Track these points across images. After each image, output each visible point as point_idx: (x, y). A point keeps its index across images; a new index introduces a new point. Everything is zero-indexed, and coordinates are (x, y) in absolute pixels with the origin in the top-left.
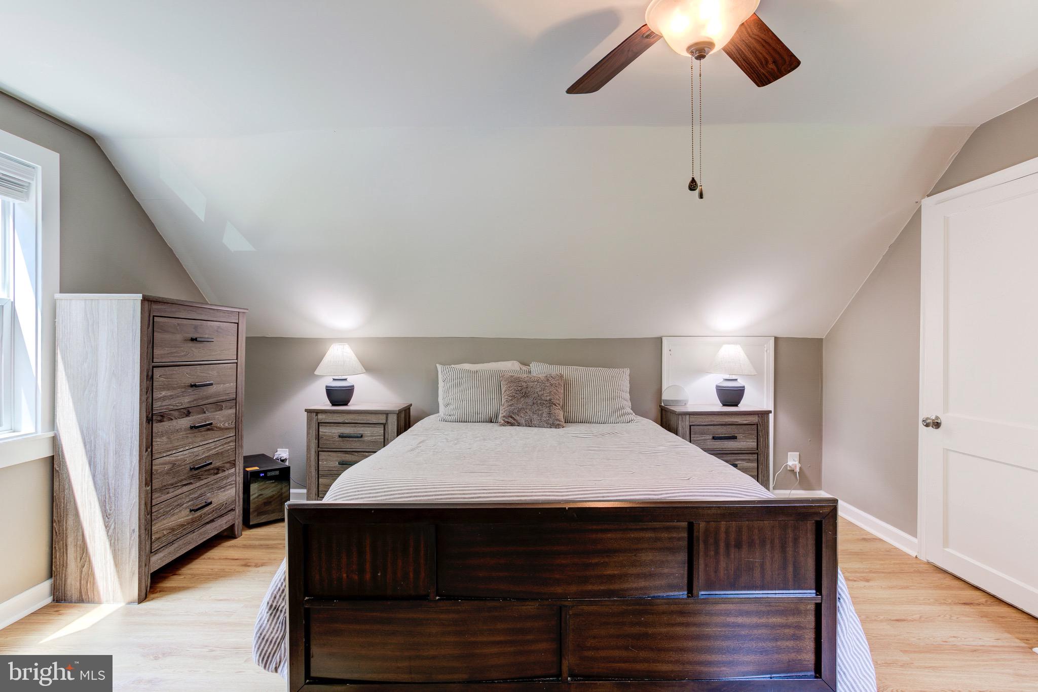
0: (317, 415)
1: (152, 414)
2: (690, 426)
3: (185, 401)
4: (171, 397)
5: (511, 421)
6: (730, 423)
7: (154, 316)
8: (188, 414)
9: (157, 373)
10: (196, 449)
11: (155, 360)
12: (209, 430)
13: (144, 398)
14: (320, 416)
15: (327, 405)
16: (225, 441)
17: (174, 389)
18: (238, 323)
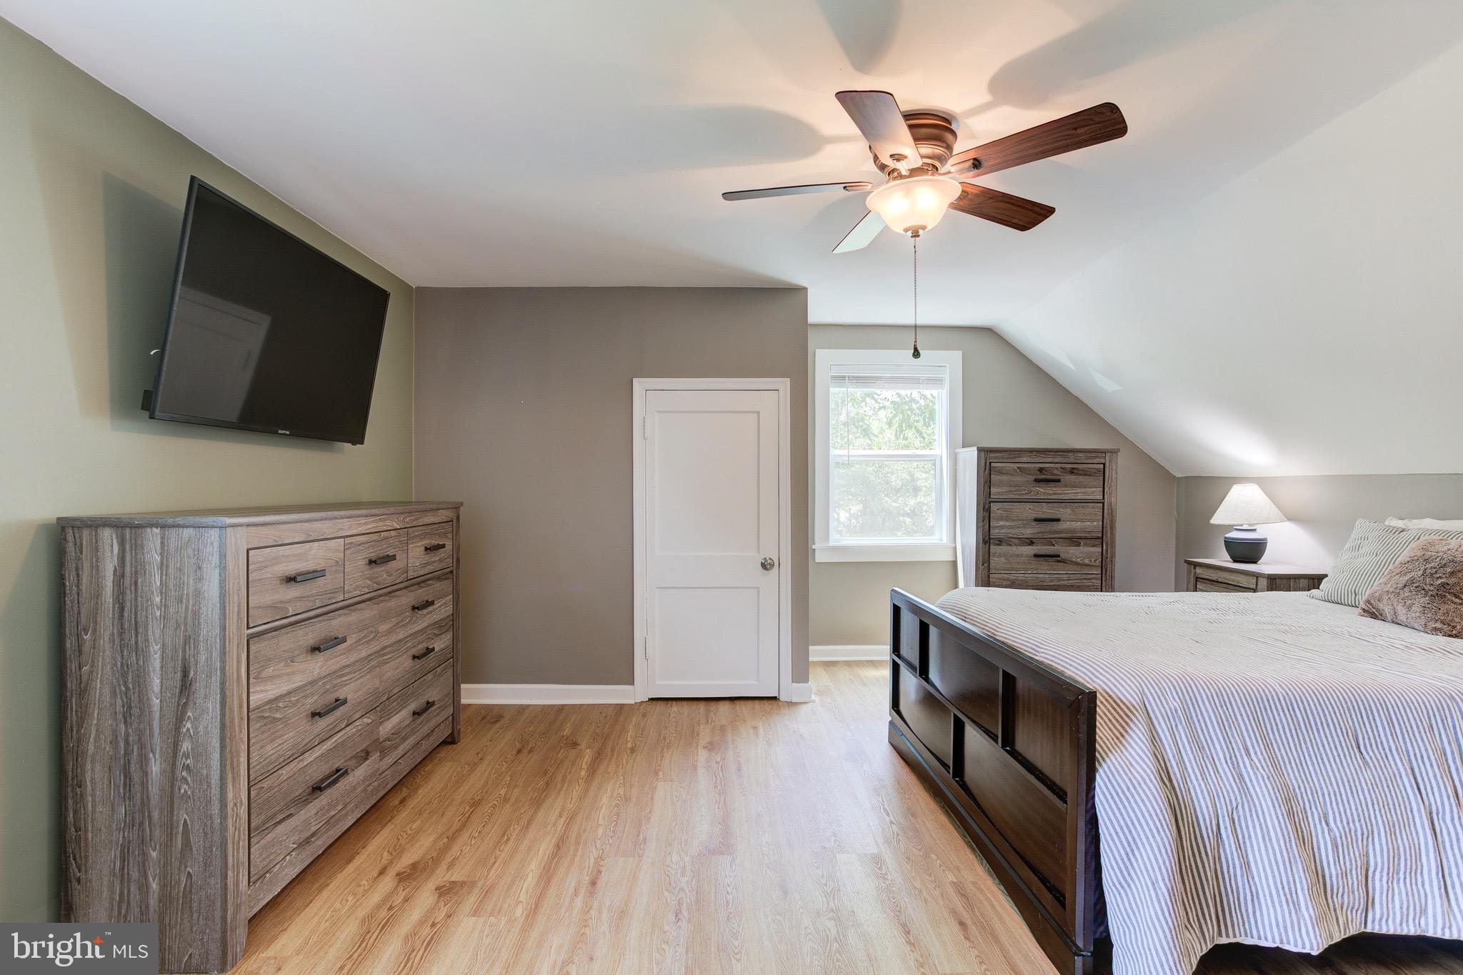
0: (1195, 568)
1: (990, 539)
3: (1028, 532)
4: (1011, 527)
5: (1372, 613)
7: (990, 463)
8: (1032, 543)
9: (994, 507)
10: (1040, 576)
11: (992, 497)
12: (1059, 561)
13: (981, 524)
14: (1199, 570)
15: (1226, 562)
16: (1085, 576)
17: (1014, 520)
18: (1104, 464)
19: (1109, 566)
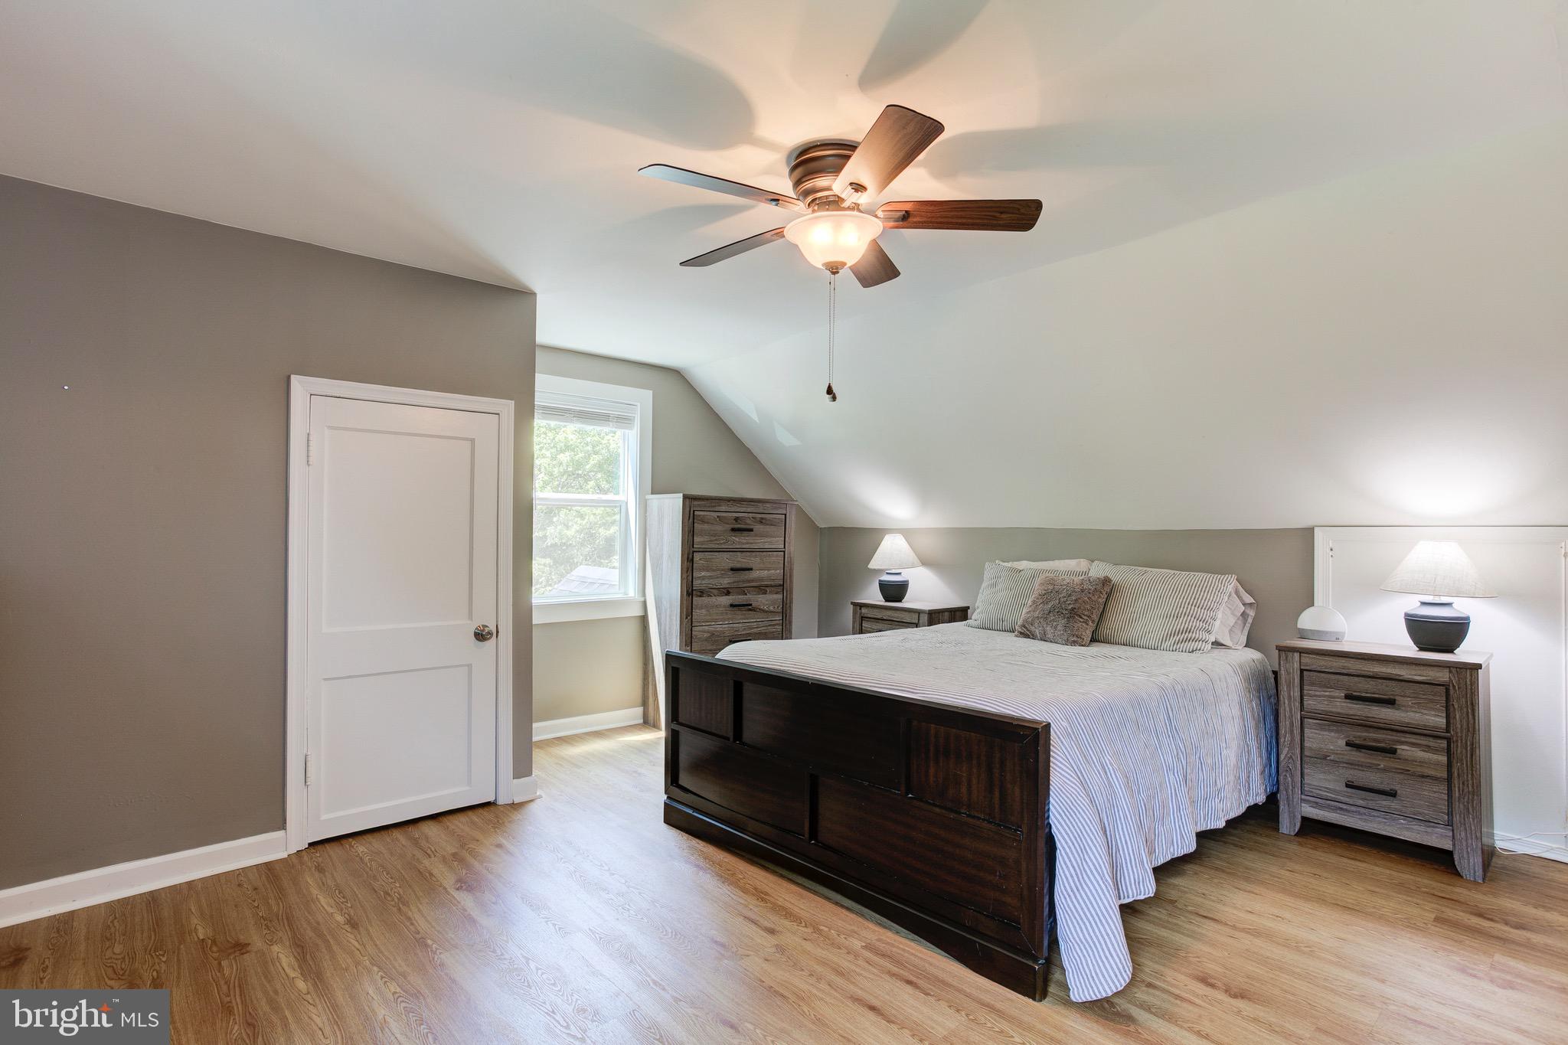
0: (860, 609)
1: (692, 590)
2: (1302, 671)
3: (725, 582)
4: (711, 577)
5: (1026, 634)
6: (1385, 675)
7: (694, 511)
8: (728, 593)
9: (697, 557)
10: (735, 625)
11: (695, 546)
12: (750, 610)
13: (685, 576)
14: (864, 610)
15: (882, 601)
16: (770, 623)
17: (714, 571)
18: (785, 515)
19: (788, 611)
